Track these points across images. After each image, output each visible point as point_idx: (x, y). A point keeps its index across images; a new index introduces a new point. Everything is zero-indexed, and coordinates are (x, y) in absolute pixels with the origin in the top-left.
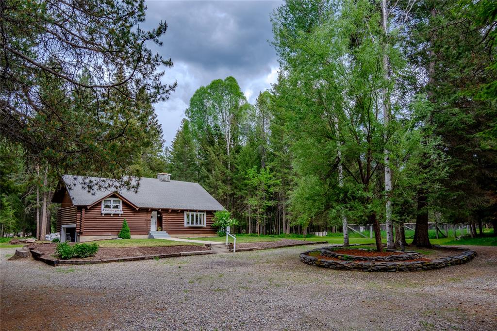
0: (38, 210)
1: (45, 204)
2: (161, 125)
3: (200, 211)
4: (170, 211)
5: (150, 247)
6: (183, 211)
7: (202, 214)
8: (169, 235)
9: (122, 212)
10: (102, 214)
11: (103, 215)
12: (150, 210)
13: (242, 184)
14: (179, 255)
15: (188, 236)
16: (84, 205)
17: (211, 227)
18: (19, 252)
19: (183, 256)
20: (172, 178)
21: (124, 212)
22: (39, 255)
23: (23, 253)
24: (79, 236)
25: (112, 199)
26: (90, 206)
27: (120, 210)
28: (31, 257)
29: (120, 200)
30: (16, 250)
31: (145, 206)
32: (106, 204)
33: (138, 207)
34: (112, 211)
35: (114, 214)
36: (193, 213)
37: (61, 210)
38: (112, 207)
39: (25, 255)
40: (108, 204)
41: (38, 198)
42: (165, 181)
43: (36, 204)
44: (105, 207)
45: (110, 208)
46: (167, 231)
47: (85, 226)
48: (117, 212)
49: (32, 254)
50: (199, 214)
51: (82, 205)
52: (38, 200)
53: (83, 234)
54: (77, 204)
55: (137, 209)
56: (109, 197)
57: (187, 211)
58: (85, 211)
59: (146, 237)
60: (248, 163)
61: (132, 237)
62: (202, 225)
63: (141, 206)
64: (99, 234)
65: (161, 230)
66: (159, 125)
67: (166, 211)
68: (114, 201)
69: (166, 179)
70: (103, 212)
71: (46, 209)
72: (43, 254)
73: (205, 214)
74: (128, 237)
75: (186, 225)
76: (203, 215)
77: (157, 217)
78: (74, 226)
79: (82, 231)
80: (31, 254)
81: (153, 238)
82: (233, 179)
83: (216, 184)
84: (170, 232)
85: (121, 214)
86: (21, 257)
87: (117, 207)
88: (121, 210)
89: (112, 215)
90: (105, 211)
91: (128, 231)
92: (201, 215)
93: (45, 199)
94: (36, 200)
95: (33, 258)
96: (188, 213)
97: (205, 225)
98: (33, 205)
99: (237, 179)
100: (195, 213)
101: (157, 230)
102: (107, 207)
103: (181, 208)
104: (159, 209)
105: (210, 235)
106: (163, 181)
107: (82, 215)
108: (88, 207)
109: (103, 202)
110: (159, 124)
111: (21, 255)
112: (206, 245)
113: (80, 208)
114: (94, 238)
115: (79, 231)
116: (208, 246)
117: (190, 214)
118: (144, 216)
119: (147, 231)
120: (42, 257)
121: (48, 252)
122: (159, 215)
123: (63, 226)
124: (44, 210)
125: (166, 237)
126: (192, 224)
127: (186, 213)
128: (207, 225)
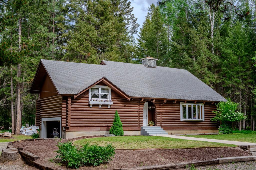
0: (12, 103)
1: (19, 96)
2: (133, 8)
3: (199, 102)
4: (165, 101)
5: (173, 150)
6: (179, 102)
7: (200, 105)
8: (165, 132)
9: (112, 103)
10: (89, 105)
11: (91, 106)
12: (142, 100)
13: (233, 72)
14: (217, 163)
15: (185, 132)
16: (71, 93)
17: (211, 121)
18: (6, 153)
19: (222, 163)
20: (158, 64)
21: (114, 103)
22: (33, 159)
23: (10, 154)
24: (65, 131)
25: (100, 87)
26: (77, 94)
27: (109, 101)
28: (20, 161)
29: (109, 88)
30: (3, 151)
31: (137, 96)
32: (93, 93)
33: (129, 97)
34: (100, 101)
35: (103, 106)
36: (190, 104)
37: (39, 101)
38: (100, 96)
39: (13, 157)
40: (96, 93)
41: (12, 90)
42: (151, 67)
43: (10, 96)
44: (92, 97)
45: (98, 97)
46: (162, 127)
47: (72, 120)
48: (106, 103)
49: (22, 156)
50: (197, 105)
51: (68, 93)
52: (12, 92)
53: (70, 129)
54: (62, 93)
55: (129, 99)
56: (97, 85)
57: (183, 101)
58: (72, 102)
59: (138, 133)
60: (241, 46)
61: (125, 133)
62: (200, 119)
63: (133, 96)
64: (87, 129)
65: (154, 125)
66: (131, 9)
67: (160, 101)
68: (102, 89)
69: (152, 65)
70: (92, 103)
71: (21, 102)
72: (38, 158)
73: (203, 106)
74: (121, 134)
75: (182, 119)
76: (202, 106)
77: (149, 109)
78: (59, 119)
79: (69, 125)
80: (20, 156)
81: (148, 134)
82: (221, 65)
83: (201, 71)
84: (166, 128)
85: (111, 106)
86: (9, 160)
87: (105, 97)
88: (111, 100)
89: (100, 107)
90: (93, 102)
91: (120, 126)
92: (199, 107)
93: (19, 90)
94: (10, 92)
95: (23, 162)
96: (184, 104)
97: (203, 119)
98: (8, 97)
99: (226, 66)
100: (192, 105)
101: (149, 126)
102: (95, 96)
103: (177, 98)
104: (152, 100)
105: (209, 132)
106: (149, 67)
107: (67, 106)
108: (75, 97)
109: (90, 90)
110: (131, 7)
111: (9, 157)
112: (242, 147)
113: (65, 98)
114: (81, 135)
115: (65, 125)
116: (245, 148)
117: (187, 105)
118: (135, 108)
119: (139, 127)
120: (38, 162)
121: (43, 155)
122: (150, 107)
123: (43, 119)
124: (19, 103)
125: (160, 134)
126: (189, 118)
127: (181, 105)
128: (205, 120)
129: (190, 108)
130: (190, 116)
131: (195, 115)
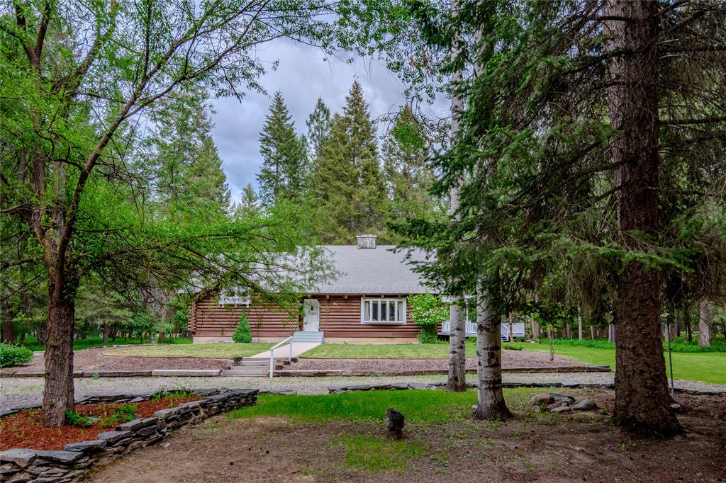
10: (221, 305)
11: (223, 307)
15: (368, 341)
34: (235, 300)
35: (238, 305)
36: (376, 299)
42: (366, 248)
44: (227, 295)
46: (327, 332)
47: (198, 323)
53: (197, 335)
62: (401, 322)
69: (368, 245)
70: (223, 302)
73: (404, 301)
75: (363, 321)
76: (400, 302)
79: (195, 329)
84: (334, 333)
88: (249, 298)
89: (236, 307)
96: (372, 300)
97: (405, 322)
100: (379, 301)
103: (348, 292)
106: (362, 248)
114: (211, 341)
119: (291, 332)
126: (382, 320)
127: (363, 300)
128: (407, 322)
129: (384, 306)
130: (384, 317)
131: (392, 314)
